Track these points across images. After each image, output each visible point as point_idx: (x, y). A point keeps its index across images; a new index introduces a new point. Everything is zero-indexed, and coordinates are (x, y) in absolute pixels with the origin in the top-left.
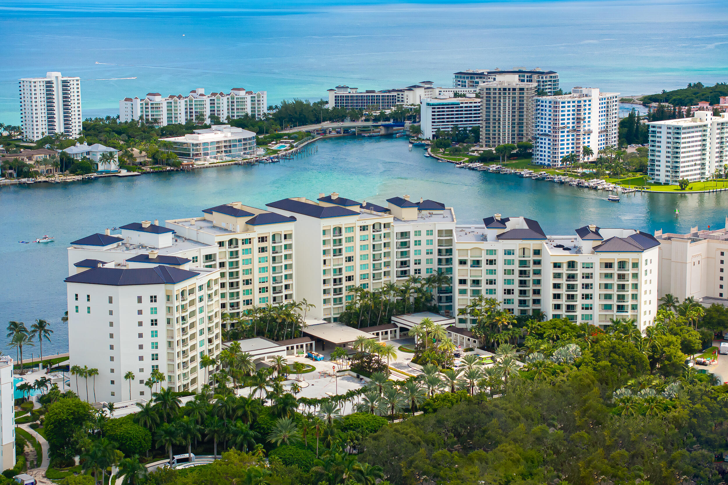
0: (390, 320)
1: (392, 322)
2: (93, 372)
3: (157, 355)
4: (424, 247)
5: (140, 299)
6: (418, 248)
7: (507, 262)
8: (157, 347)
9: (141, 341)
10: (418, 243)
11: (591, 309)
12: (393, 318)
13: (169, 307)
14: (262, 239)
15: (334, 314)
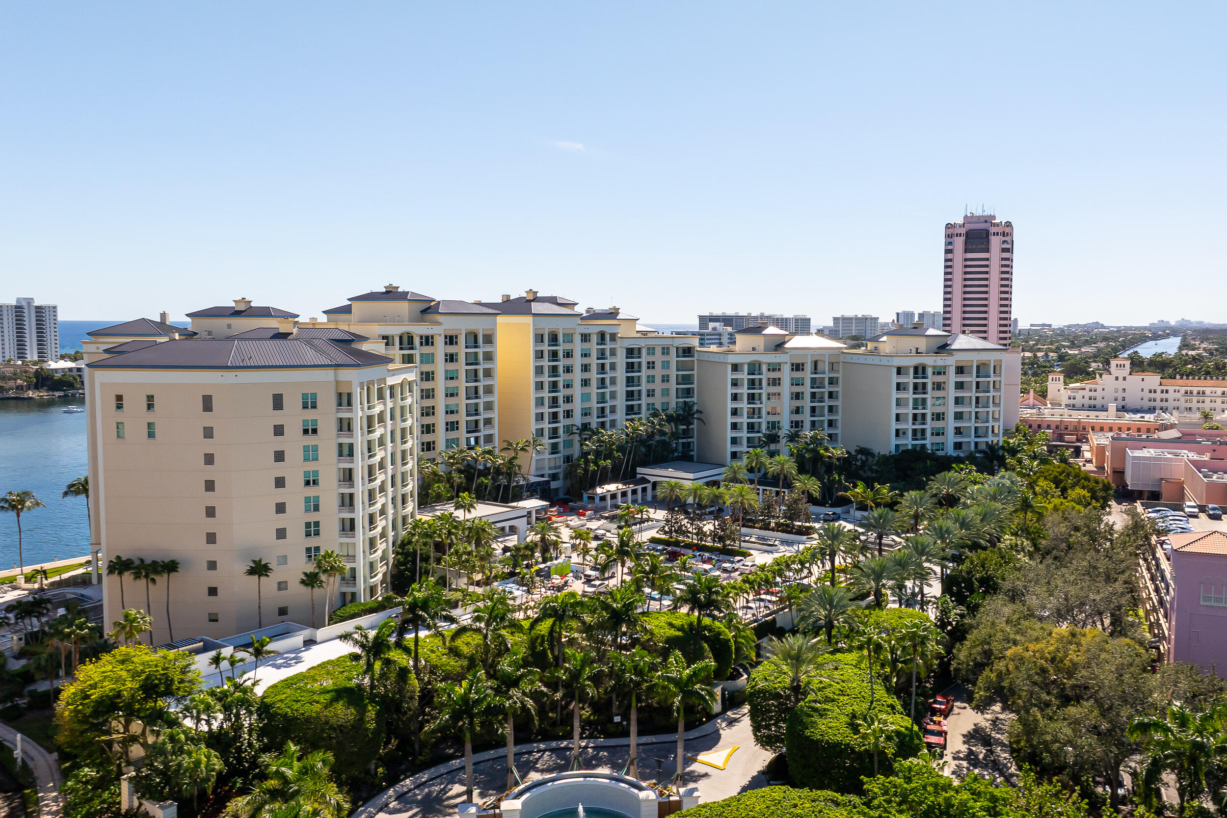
0: (634, 473)
1: (638, 476)
2: (171, 567)
3: (317, 524)
4: (658, 372)
5: (278, 402)
6: (651, 372)
7: (796, 383)
8: (316, 508)
9: (280, 496)
10: (651, 365)
11: (943, 434)
12: (639, 470)
13: (341, 419)
14: (451, 340)
15: (550, 469)
